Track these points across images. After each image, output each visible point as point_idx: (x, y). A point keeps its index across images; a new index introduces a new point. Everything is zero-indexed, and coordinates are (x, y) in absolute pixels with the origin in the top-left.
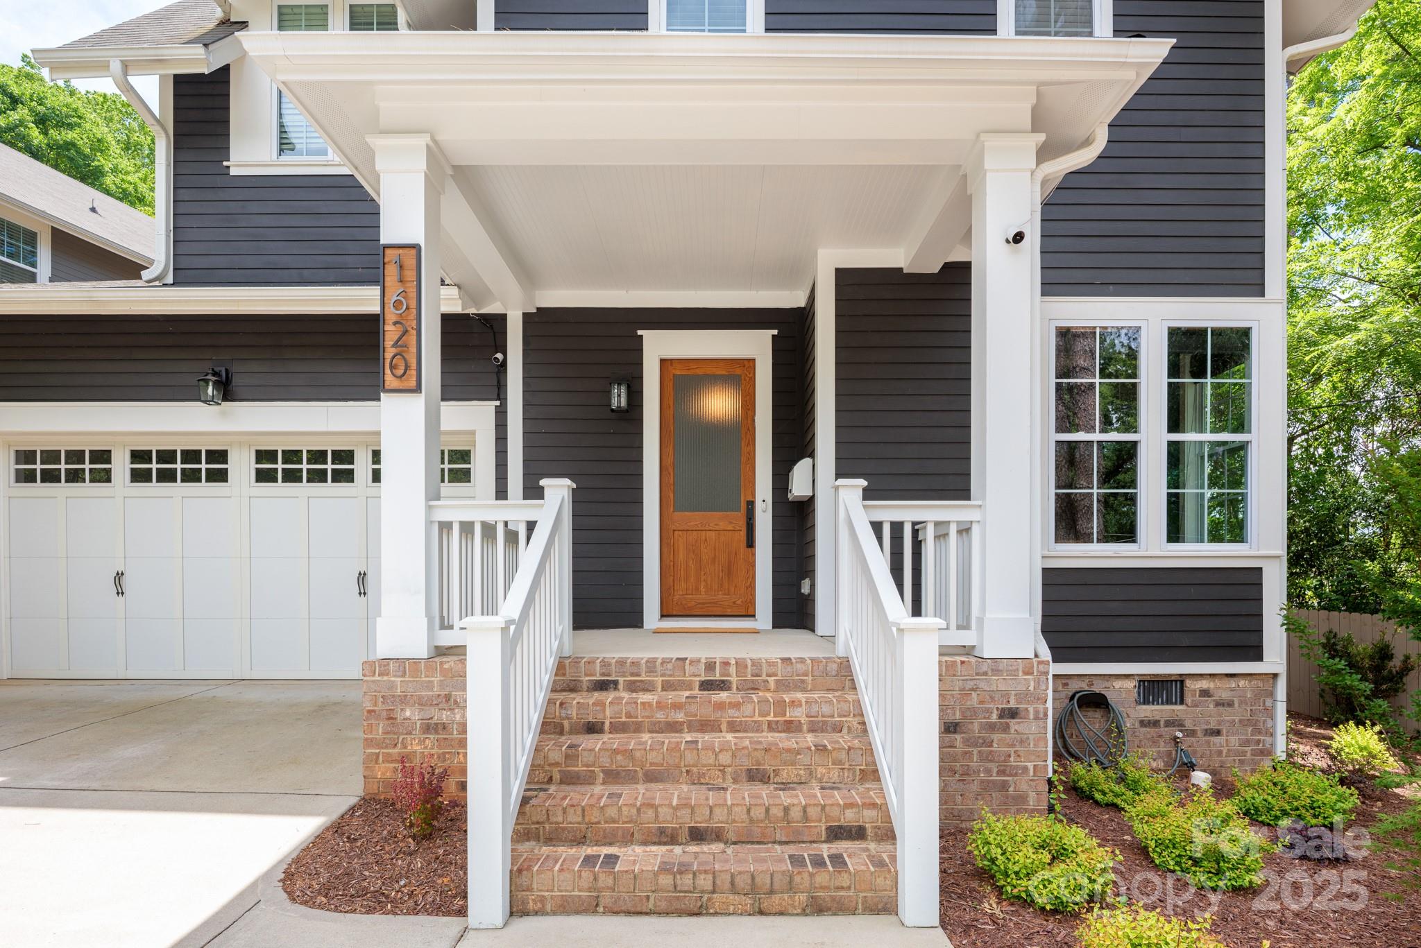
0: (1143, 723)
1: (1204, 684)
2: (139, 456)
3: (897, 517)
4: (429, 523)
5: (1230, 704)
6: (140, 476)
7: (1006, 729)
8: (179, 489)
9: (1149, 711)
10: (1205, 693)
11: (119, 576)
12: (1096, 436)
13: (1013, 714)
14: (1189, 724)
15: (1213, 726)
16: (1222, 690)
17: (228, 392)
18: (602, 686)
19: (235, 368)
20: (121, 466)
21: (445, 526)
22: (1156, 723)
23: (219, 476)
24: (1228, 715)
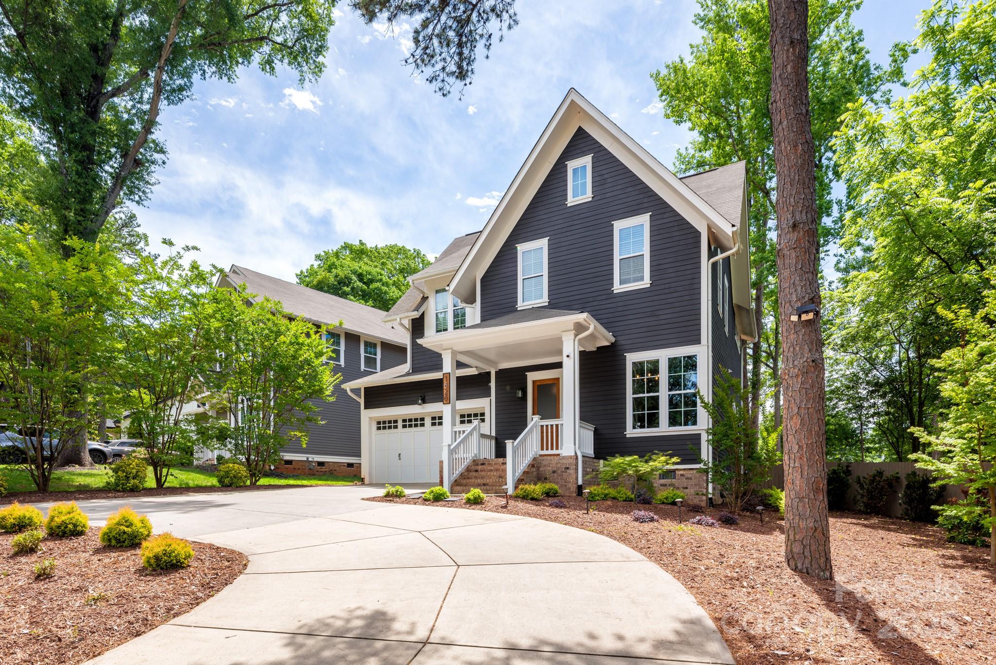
0: (661, 485)
1: (682, 472)
2: (404, 421)
3: (552, 423)
4: (452, 432)
5: (691, 479)
6: (404, 426)
7: (566, 472)
8: (413, 429)
9: (663, 481)
10: (682, 475)
11: (400, 454)
12: (646, 395)
13: (568, 468)
14: (677, 485)
15: (685, 486)
16: (688, 474)
17: (424, 401)
18: (483, 464)
19: (426, 394)
20: (400, 424)
21: (456, 432)
22: (665, 485)
23: (423, 425)
24: (691, 482)
